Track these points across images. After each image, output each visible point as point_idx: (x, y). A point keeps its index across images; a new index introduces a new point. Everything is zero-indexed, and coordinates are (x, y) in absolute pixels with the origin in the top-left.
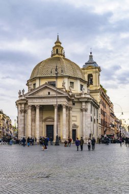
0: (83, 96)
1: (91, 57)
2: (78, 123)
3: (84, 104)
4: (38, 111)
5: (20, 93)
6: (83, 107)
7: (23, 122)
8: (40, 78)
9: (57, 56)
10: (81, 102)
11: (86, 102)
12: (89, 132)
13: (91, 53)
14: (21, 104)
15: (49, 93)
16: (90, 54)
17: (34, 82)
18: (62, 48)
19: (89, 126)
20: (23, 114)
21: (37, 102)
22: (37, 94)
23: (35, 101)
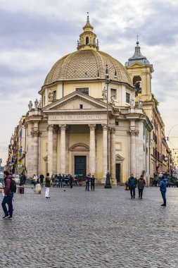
0: (132, 111)
1: (138, 49)
2: (123, 154)
3: (133, 124)
4: (63, 133)
5: (30, 105)
6: (133, 129)
7: (35, 150)
8: (64, 83)
9: (87, 48)
10: (129, 121)
11: (137, 121)
12: (142, 169)
13: (138, 43)
14: (32, 122)
15: (81, 106)
16: (136, 45)
17: (53, 89)
18: (95, 35)
19: (141, 158)
20: (36, 138)
21: (63, 121)
22: (62, 108)
23: (59, 117)
